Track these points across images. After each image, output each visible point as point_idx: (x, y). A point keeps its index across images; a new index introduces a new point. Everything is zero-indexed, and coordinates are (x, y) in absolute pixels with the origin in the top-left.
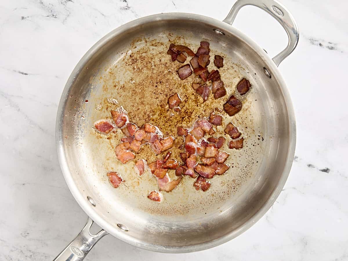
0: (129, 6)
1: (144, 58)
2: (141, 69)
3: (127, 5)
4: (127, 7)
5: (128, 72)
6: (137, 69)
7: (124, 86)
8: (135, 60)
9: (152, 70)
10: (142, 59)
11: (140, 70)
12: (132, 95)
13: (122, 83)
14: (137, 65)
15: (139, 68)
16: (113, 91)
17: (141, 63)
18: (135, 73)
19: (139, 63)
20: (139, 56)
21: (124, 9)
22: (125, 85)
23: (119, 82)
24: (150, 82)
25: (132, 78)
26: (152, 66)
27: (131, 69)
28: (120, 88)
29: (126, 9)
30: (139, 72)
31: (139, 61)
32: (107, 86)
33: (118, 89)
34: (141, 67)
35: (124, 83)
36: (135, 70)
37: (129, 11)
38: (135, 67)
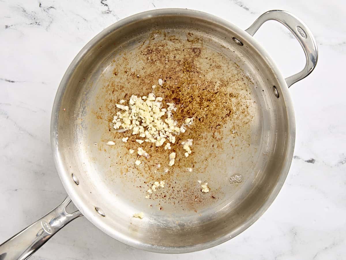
0: (110, 10)
1: (160, 51)
2: (154, 60)
3: (109, 9)
4: (108, 11)
5: (142, 61)
6: (150, 60)
7: (134, 74)
8: (151, 51)
9: (165, 64)
10: (158, 52)
11: (153, 62)
12: (140, 84)
13: (133, 70)
14: (152, 56)
15: (152, 60)
16: (122, 76)
17: (156, 55)
18: (147, 64)
19: (154, 55)
20: (155, 48)
21: (106, 13)
22: (136, 73)
23: (130, 68)
24: (160, 76)
25: (144, 68)
26: (165, 61)
27: (144, 58)
28: (130, 75)
29: (108, 13)
30: (151, 64)
31: (154, 52)
32: (118, 70)
33: (128, 75)
34: (155, 59)
35: (135, 71)
36: (148, 61)
37: (110, 15)
38: (149, 58)
